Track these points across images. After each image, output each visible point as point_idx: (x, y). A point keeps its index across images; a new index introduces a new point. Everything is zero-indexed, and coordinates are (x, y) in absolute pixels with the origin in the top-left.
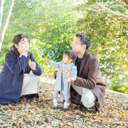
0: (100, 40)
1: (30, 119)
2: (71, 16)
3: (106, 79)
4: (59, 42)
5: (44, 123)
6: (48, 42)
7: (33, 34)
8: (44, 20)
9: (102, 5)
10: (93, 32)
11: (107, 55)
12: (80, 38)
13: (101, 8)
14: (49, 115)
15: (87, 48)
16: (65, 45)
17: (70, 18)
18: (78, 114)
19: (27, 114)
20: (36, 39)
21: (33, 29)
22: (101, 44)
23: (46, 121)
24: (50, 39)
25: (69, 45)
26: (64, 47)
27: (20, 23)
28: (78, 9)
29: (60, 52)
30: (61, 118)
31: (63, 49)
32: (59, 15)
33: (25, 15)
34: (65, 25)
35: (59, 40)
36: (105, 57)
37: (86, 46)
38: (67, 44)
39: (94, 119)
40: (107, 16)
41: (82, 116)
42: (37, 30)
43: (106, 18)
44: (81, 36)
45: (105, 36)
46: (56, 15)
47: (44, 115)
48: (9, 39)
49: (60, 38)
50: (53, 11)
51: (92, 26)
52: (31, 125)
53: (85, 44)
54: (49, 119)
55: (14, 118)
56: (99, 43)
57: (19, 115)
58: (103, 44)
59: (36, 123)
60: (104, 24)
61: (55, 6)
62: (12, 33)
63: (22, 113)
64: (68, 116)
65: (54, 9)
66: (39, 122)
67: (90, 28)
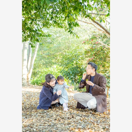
0: (101, 64)
1: (63, 117)
2: (79, 47)
3: (108, 91)
4: (73, 67)
5: (72, 118)
6: (65, 67)
7: (53, 61)
8: (61, 50)
9: (101, 42)
10: (96, 58)
11: (107, 73)
12: (91, 65)
13: (101, 44)
14: (74, 114)
15: (95, 70)
16: (77, 68)
17: (79, 48)
18: (91, 113)
19: (61, 114)
20: (56, 65)
21: (53, 57)
22: (103, 67)
23: (72, 117)
24: (66, 65)
25: (80, 68)
26: (76, 70)
27: (43, 53)
28: (85, 43)
29: (74, 74)
30: (81, 115)
31: (76, 71)
32: (71, 47)
33: (47, 48)
34: (76, 55)
35: (73, 65)
36: (106, 75)
37: (94, 69)
38: (78, 68)
39: (100, 116)
40: (105, 47)
41: (93, 114)
42: (56, 58)
43: (105, 49)
44: (91, 64)
45: (105, 61)
46: (69, 47)
47: (71, 114)
48: (36, 65)
49: (73, 64)
50: (67, 44)
51: (95, 54)
52: (65, 120)
53: (94, 68)
54: (74, 116)
55: (54, 116)
56: (101, 66)
57: (57, 115)
58: (103, 66)
59: (67, 118)
60: (103, 53)
61: (68, 41)
62: (38, 61)
63: (58, 113)
64: (84, 114)
65: (67, 43)
66: (69, 118)
67: (94, 56)
